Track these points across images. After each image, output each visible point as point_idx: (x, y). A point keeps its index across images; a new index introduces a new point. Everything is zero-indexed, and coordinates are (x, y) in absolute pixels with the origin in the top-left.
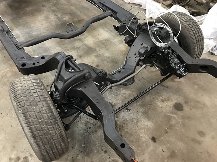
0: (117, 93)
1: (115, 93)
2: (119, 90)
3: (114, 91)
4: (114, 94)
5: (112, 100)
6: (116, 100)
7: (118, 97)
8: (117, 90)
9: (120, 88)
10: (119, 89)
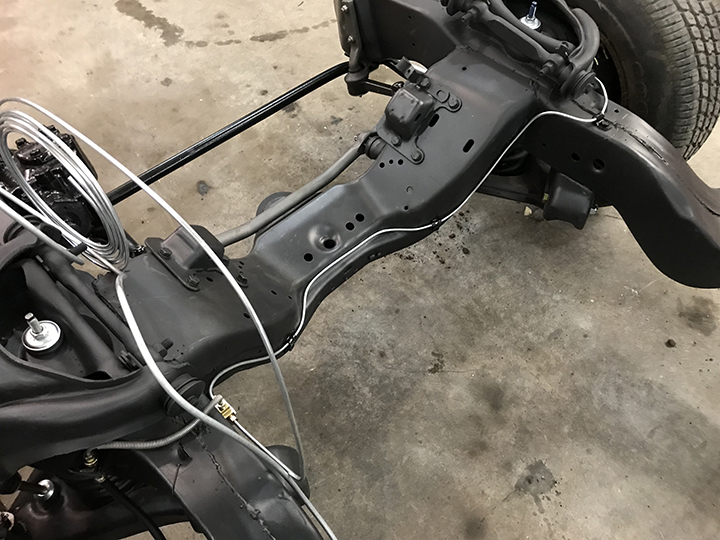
0: (335, 344)
1: (342, 340)
2: (326, 358)
3: (350, 354)
4: (345, 335)
5: (351, 306)
6: (334, 307)
7: (325, 322)
8: (334, 357)
9: (321, 372)
10: (325, 364)
